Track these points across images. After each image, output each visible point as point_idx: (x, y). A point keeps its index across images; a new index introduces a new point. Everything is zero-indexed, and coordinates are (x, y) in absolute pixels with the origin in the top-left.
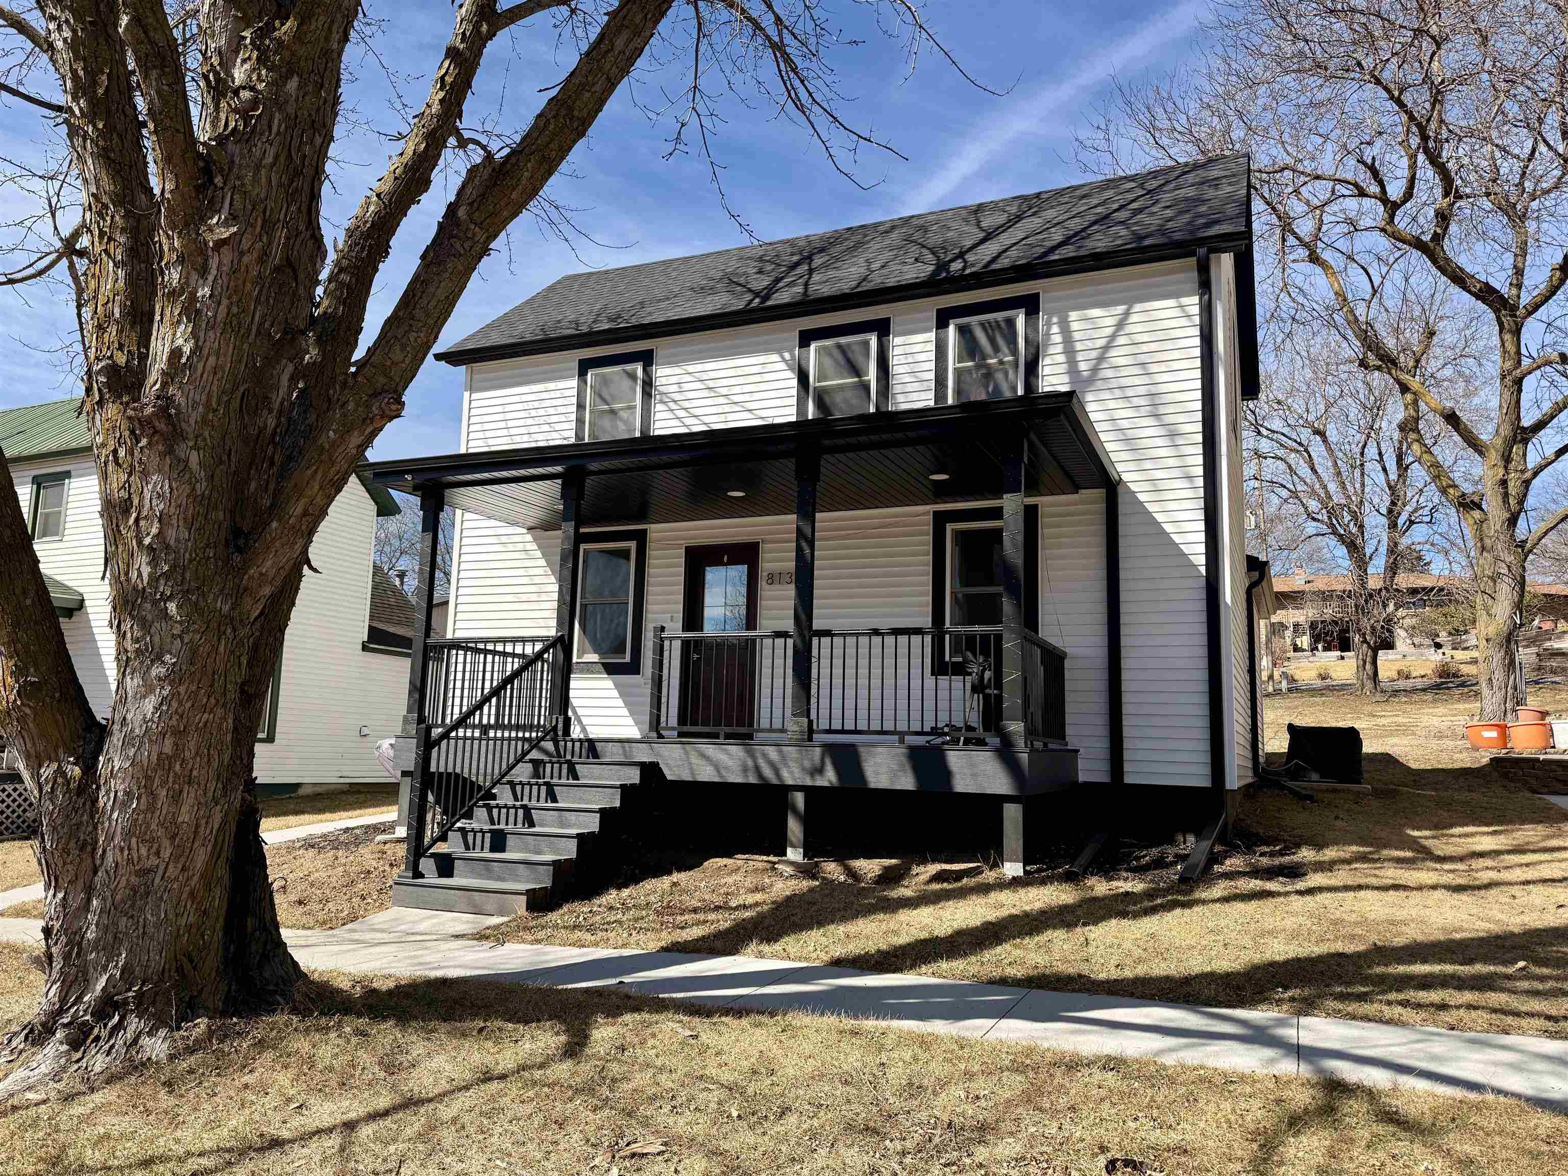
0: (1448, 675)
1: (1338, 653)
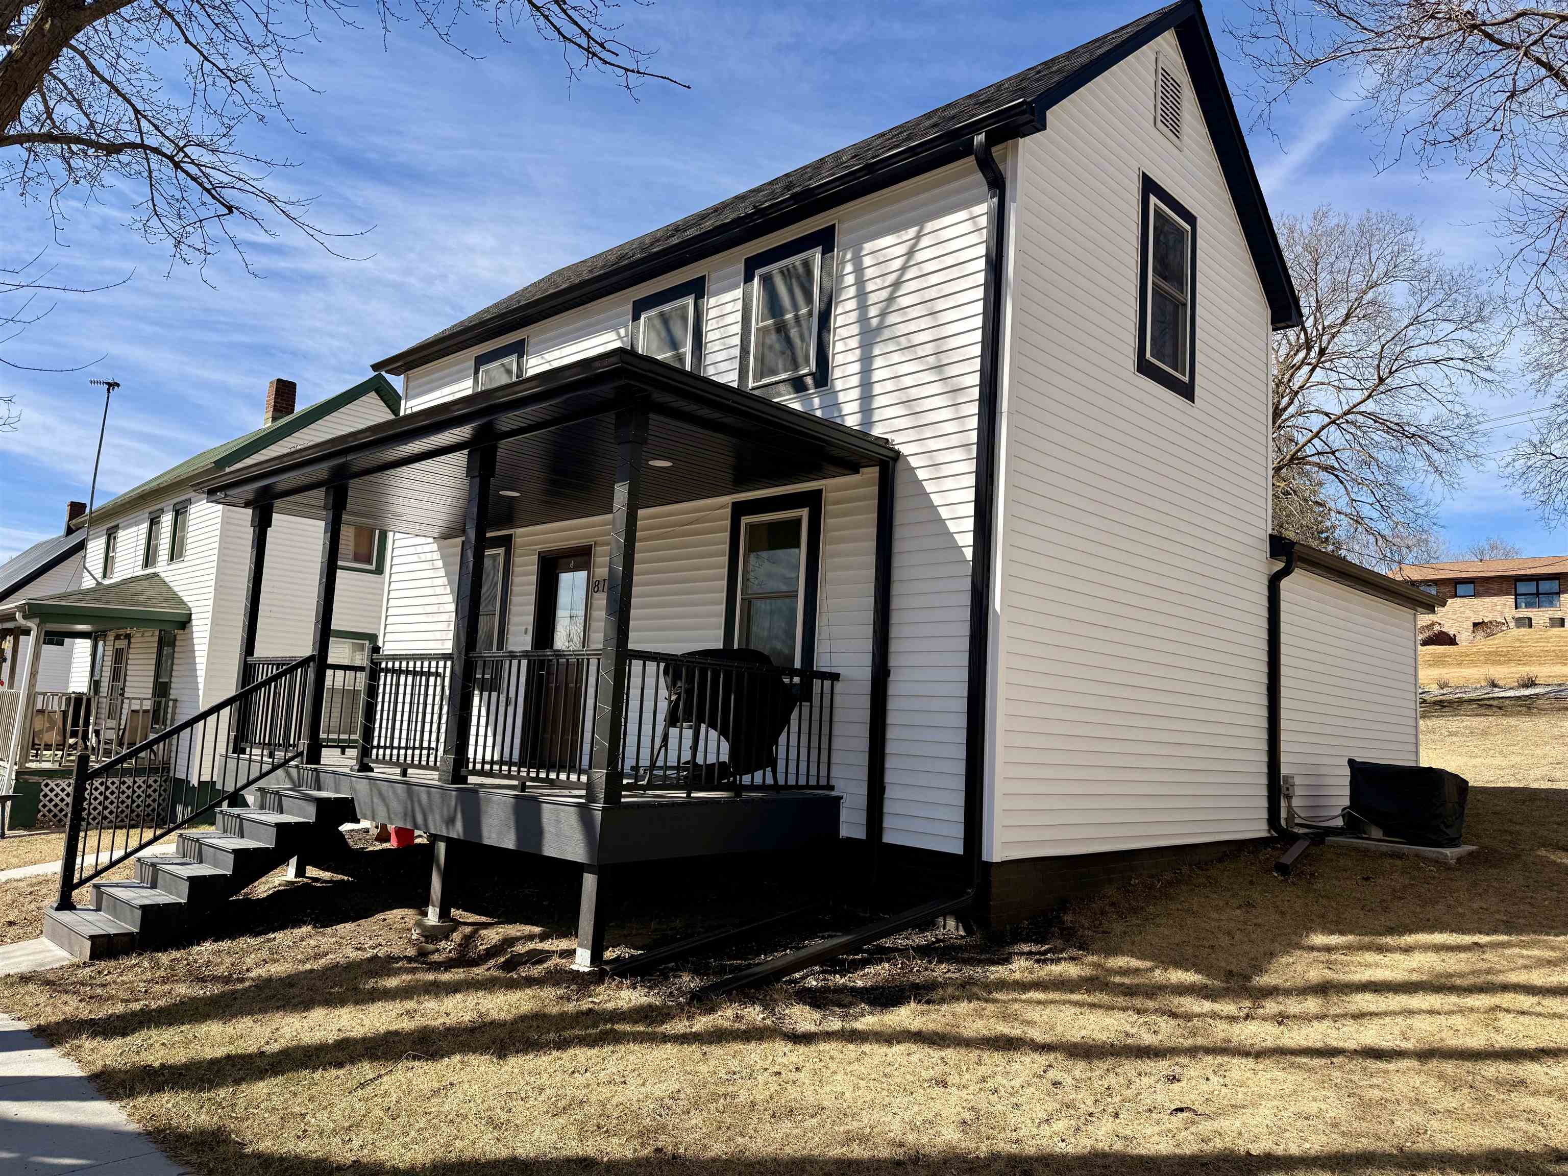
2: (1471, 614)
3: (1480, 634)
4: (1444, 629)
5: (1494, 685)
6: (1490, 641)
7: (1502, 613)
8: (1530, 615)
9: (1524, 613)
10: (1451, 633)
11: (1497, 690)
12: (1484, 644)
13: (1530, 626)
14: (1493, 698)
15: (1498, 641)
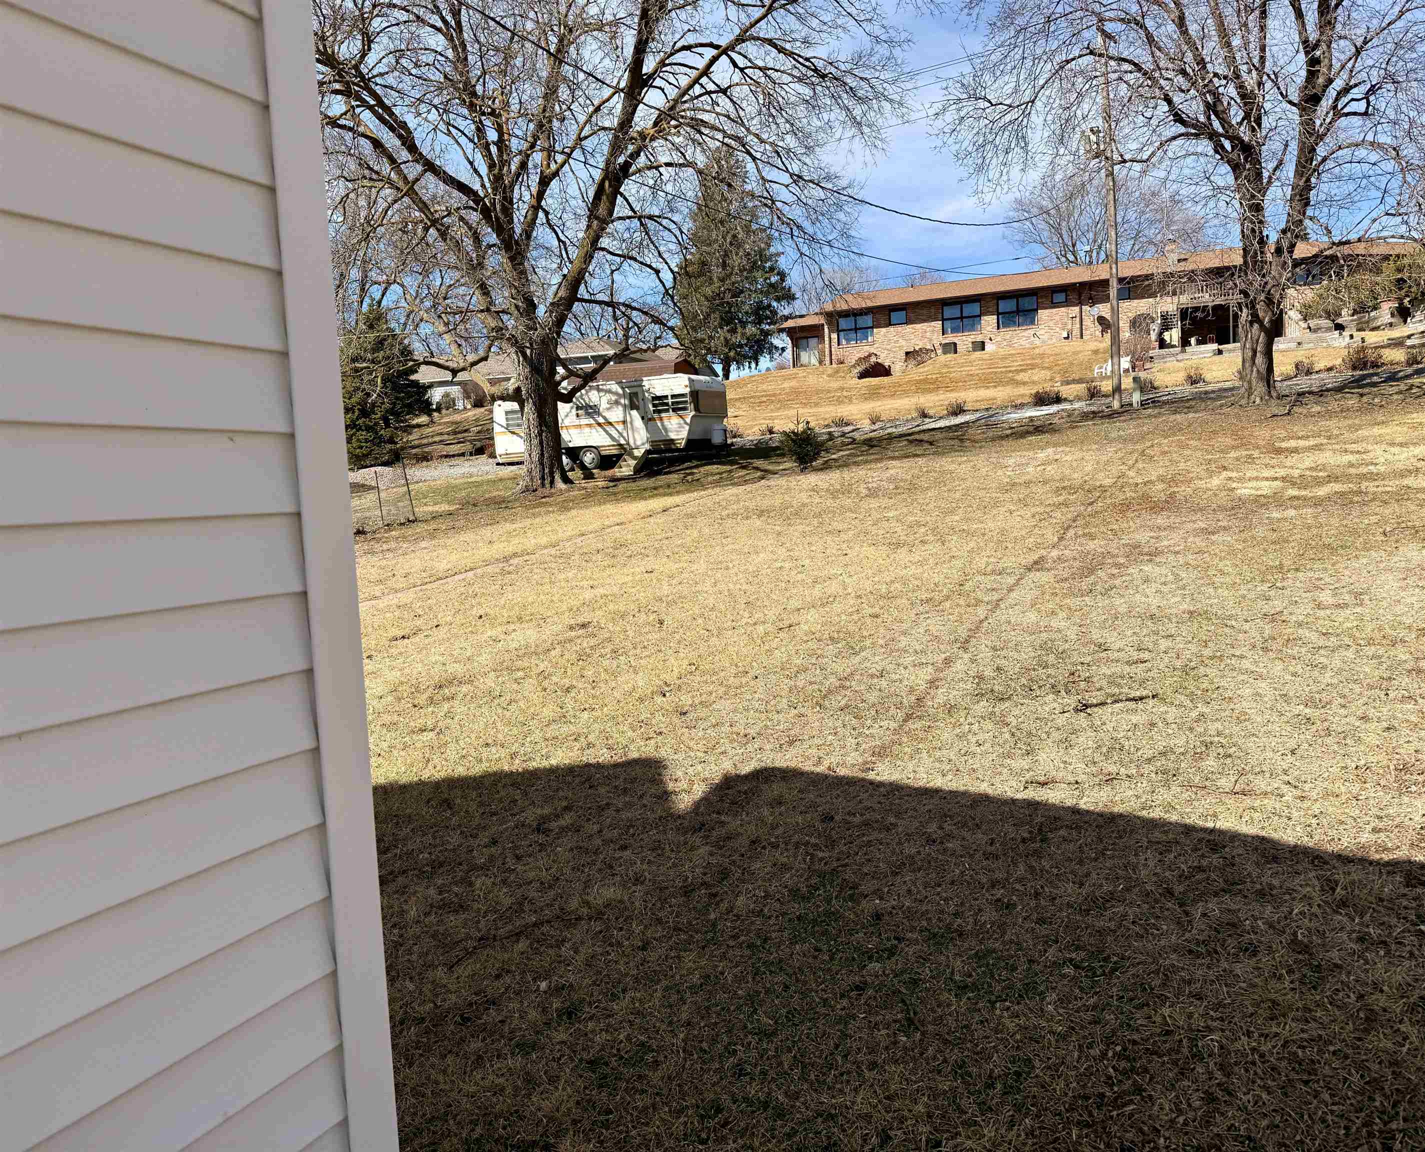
0: (1365, 364)
1: (1215, 346)
2: (904, 343)
3: (912, 363)
4: (879, 361)
5: (924, 415)
6: (921, 369)
7: (931, 340)
8: (955, 340)
9: (950, 338)
10: (886, 364)
11: (927, 420)
12: (917, 373)
13: (956, 352)
14: (924, 431)
15: (927, 370)
